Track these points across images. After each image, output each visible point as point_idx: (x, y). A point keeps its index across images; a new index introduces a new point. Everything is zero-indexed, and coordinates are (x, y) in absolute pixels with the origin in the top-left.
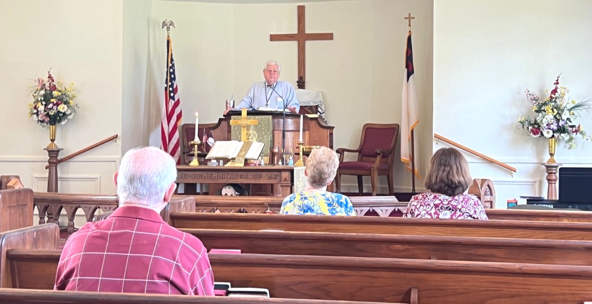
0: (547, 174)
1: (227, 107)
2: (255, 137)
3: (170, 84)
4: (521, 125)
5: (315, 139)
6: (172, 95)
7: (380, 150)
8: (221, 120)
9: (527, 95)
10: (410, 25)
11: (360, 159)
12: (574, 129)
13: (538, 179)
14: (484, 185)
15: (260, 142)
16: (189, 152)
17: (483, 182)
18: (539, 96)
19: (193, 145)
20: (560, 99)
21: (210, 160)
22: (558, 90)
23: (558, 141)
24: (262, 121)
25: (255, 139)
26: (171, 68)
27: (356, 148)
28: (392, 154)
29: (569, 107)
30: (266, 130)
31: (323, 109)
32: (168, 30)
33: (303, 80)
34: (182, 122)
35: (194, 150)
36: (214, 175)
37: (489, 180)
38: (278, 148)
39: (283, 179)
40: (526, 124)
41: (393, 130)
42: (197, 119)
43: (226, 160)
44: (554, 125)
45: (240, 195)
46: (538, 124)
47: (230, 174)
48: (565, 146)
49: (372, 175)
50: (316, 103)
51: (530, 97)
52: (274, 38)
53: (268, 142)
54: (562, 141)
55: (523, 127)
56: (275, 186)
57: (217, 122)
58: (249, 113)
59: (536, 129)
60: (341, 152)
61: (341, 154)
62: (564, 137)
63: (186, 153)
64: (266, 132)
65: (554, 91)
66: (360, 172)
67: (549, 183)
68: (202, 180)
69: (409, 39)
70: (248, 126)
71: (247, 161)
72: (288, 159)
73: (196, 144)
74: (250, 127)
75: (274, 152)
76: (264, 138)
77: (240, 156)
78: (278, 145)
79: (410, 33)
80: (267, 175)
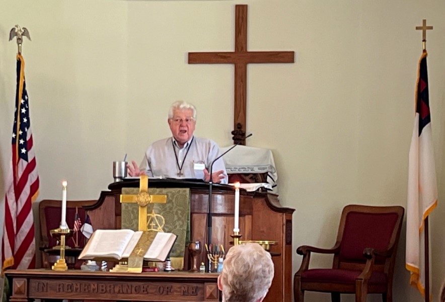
2: (160, 224)
3: (21, 132)
5: (262, 230)
6: (24, 151)
7: (373, 249)
8: (104, 194)
10: (424, 41)
11: (336, 265)
15: (168, 232)
16: (50, 247)
19: (58, 236)
21: (85, 261)
24: (173, 197)
25: (160, 228)
26: (22, 106)
27: (330, 247)
30: (179, 212)
31: (275, 181)
32: (19, 44)
33: (242, 130)
34: (39, 197)
35: (59, 244)
36: (92, 286)
38: (200, 243)
39: (208, 295)
41: (394, 218)
42: (65, 193)
43: (112, 261)
47: (118, 286)
49: (358, 291)
50: (264, 169)
52: (194, 58)
53: (183, 233)
57: (97, 197)
58: (153, 184)
60: (304, 252)
61: (305, 255)
63: (46, 248)
64: (180, 216)
66: (336, 287)
68: (72, 294)
69: (423, 64)
70: (149, 205)
71: (147, 264)
72: (216, 262)
73: (64, 234)
74: (153, 206)
75: (192, 250)
76: (176, 226)
77: (136, 255)
78: (199, 238)
79: (425, 54)
80: (180, 288)
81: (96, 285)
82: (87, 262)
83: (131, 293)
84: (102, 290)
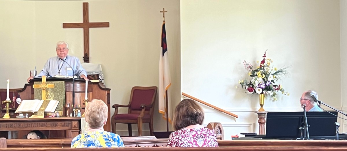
0: (258, 119)
1: (31, 75)
2: (52, 97)
4: (241, 86)
7: (144, 105)
8: (26, 85)
9: (245, 64)
10: (164, 17)
11: (130, 112)
12: (276, 88)
13: (252, 123)
14: (216, 126)
15: (55, 100)
16: (3, 109)
17: (215, 124)
18: (253, 66)
19: (6, 103)
20: (267, 67)
21: (18, 114)
22: (265, 61)
23: (265, 96)
24: (57, 85)
27: (127, 104)
28: (153, 108)
29: (273, 72)
30: (60, 91)
31: (103, 77)
33: (88, 56)
35: (6, 107)
36: (21, 125)
37: (219, 123)
38: (70, 104)
39: (73, 126)
40: (245, 84)
41: (153, 91)
42: (8, 84)
43: (31, 114)
44: (263, 85)
45: (40, 138)
46: (252, 84)
47: (33, 124)
48: (271, 99)
49: (138, 122)
50: (97, 72)
51: (247, 66)
52: (65, 26)
53: (62, 101)
54: (268, 96)
55: (242, 87)
56: (67, 132)
57: (23, 87)
58: (47, 80)
59: (251, 88)
60: (116, 107)
61: (116, 108)
62: (270, 93)
64: (61, 93)
65: (263, 62)
66: (130, 121)
67: (260, 125)
68: (12, 128)
69: (164, 26)
70: (46, 89)
71: (46, 114)
72: (77, 112)
73: (8, 103)
74: (48, 89)
75: (66, 107)
76: (59, 97)
77: (41, 110)
78: (69, 102)
79: (164, 23)
80: (61, 124)
81: (23, 125)
82: (19, 115)
83: (39, 127)
84: (26, 126)
